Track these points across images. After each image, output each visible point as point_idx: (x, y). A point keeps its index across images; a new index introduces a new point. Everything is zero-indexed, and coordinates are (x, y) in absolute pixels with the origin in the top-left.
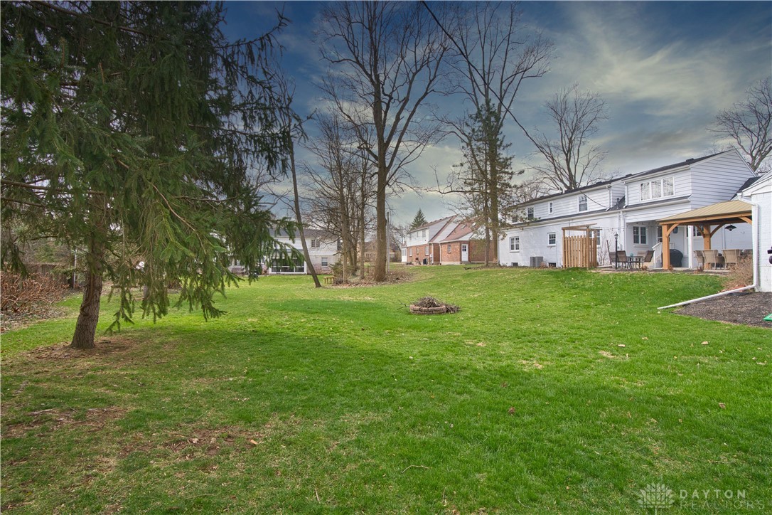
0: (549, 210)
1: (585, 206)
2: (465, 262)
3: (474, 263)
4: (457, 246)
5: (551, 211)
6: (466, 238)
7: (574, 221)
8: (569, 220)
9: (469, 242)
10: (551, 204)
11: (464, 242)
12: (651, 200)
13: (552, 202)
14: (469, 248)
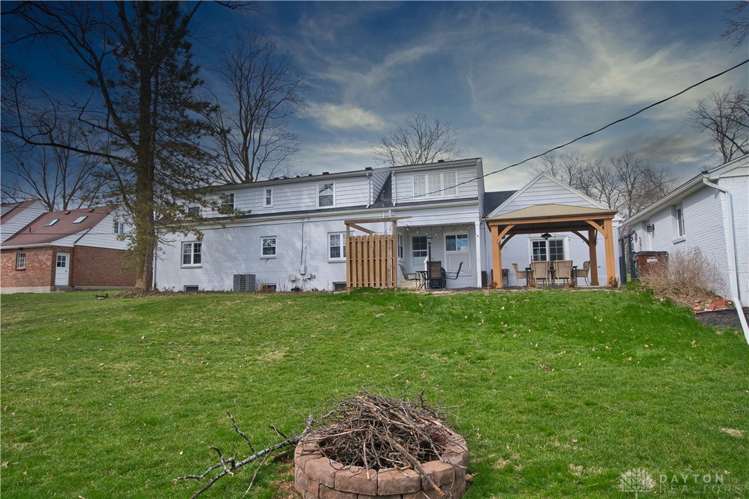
0: (265, 200)
1: (329, 199)
2: (62, 288)
3: (81, 290)
4: (46, 258)
5: (268, 202)
6: (68, 242)
7: (311, 220)
8: (303, 218)
9: (73, 250)
10: (269, 192)
11: (63, 249)
12: (427, 198)
13: (272, 188)
14: (72, 261)
